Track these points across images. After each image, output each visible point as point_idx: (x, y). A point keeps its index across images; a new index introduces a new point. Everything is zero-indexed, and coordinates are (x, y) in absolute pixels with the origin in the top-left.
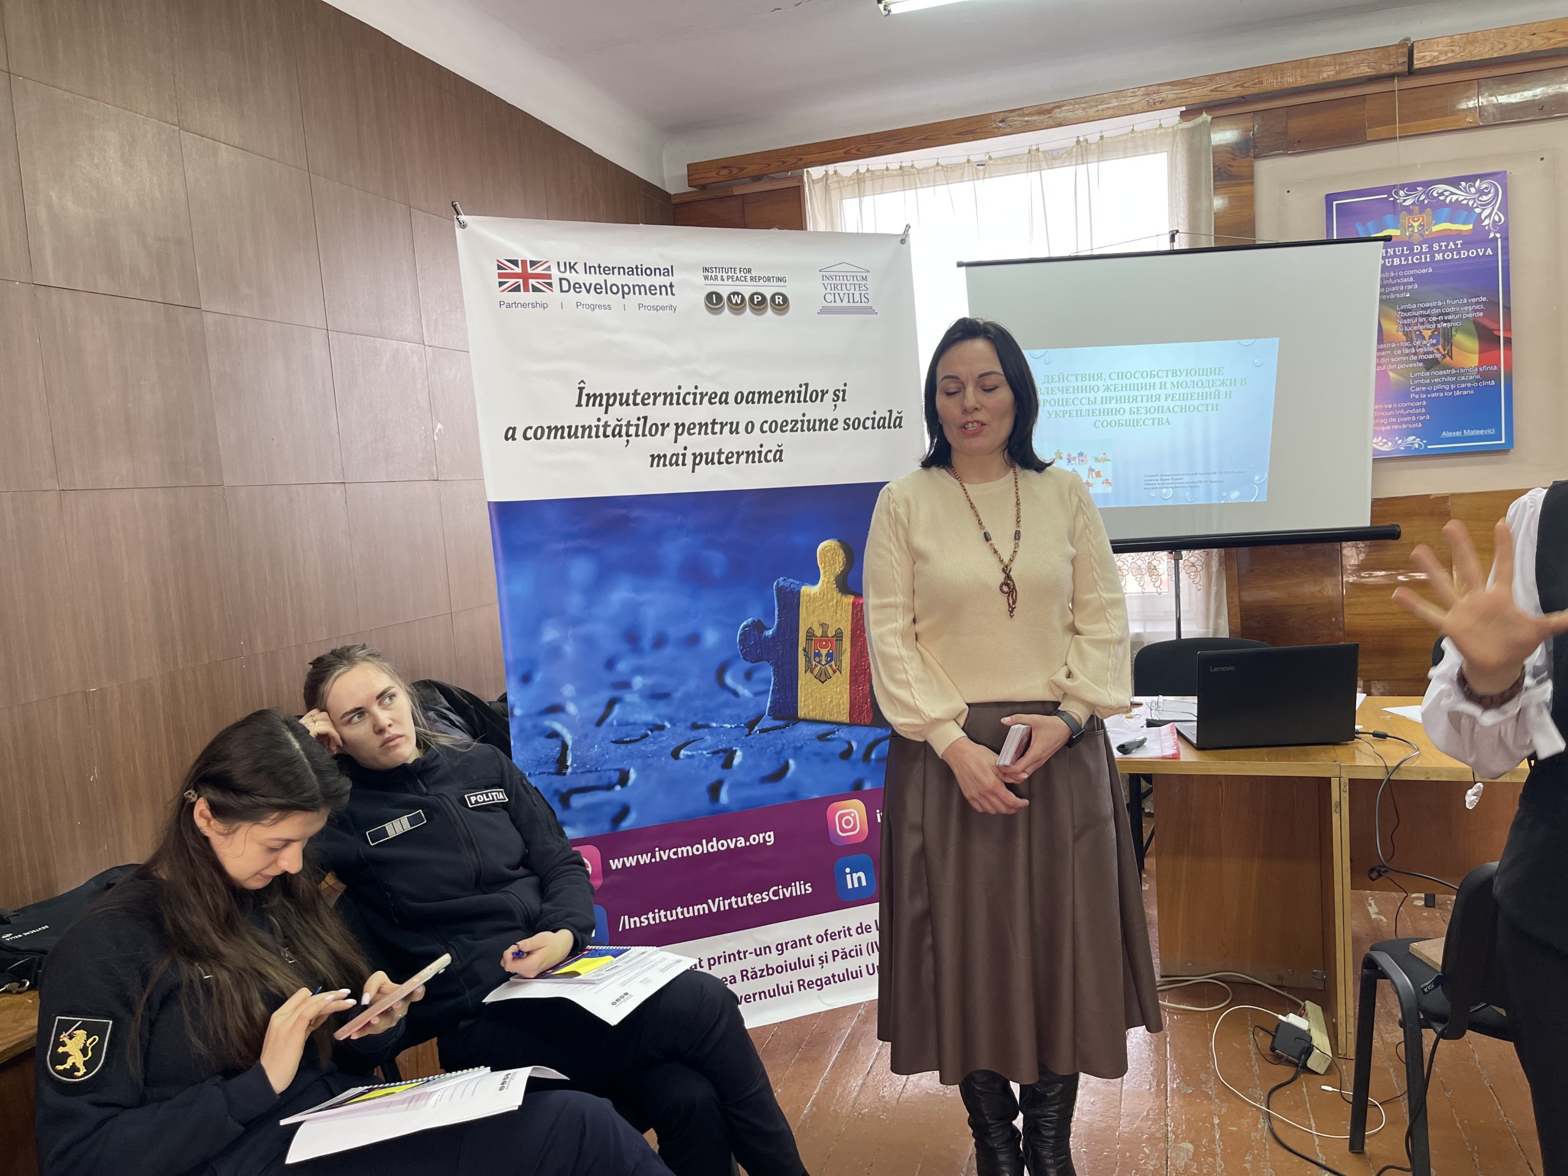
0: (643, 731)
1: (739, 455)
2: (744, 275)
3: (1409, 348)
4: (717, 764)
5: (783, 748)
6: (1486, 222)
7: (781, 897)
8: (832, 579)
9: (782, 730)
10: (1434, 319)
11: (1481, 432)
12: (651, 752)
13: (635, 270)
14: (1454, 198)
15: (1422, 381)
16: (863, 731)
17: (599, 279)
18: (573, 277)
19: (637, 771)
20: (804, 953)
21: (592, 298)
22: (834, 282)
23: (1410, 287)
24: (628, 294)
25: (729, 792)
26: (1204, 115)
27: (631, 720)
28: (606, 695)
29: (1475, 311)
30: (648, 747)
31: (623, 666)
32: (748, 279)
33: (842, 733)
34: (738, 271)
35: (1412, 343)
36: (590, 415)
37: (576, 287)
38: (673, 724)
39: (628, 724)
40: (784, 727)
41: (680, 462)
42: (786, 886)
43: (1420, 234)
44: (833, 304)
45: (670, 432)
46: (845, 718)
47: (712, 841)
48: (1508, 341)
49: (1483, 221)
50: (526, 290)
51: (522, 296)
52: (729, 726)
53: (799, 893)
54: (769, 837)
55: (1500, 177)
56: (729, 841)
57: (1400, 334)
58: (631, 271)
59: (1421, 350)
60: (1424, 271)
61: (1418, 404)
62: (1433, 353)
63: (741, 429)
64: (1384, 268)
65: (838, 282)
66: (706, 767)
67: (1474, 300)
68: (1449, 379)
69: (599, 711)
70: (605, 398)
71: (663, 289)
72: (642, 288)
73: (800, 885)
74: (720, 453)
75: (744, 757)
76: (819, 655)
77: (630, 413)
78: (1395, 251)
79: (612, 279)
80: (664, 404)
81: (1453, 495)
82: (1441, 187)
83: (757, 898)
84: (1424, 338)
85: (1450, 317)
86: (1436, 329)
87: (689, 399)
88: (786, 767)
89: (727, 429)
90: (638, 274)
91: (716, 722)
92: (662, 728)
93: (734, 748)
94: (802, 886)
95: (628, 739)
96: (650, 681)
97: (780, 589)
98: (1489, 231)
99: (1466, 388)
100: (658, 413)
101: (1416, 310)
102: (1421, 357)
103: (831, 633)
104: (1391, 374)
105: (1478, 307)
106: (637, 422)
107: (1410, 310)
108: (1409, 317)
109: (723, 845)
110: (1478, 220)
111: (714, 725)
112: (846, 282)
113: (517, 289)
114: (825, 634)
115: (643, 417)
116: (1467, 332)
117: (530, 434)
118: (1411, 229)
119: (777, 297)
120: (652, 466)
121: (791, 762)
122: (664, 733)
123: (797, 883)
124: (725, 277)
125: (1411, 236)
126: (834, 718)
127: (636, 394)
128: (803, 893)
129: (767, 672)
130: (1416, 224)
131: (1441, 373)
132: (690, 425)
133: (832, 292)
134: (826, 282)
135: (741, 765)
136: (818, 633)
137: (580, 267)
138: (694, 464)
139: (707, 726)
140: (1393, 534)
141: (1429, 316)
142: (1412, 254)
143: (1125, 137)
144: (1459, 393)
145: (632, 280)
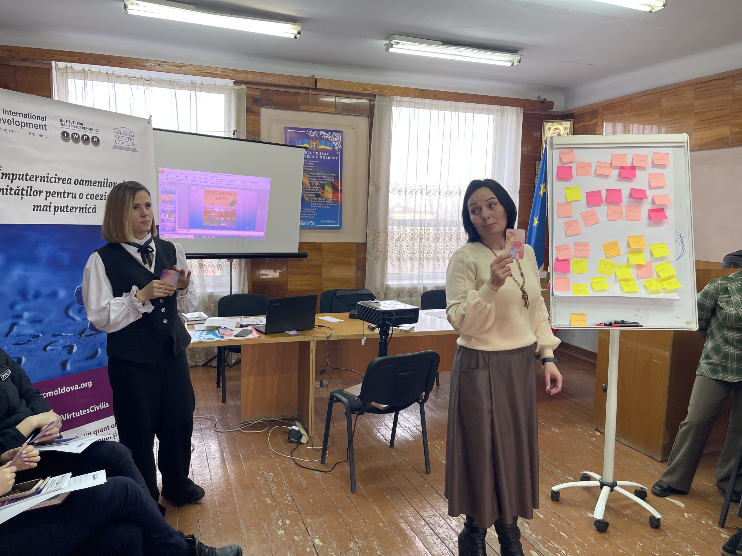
0: (29, 338)
1: (76, 208)
2: (79, 126)
3: (311, 189)
4: (65, 352)
5: (95, 344)
6: (336, 148)
7: (95, 410)
9: (95, 335)
10: (319, 179)
11: (332, 222)
12: (32, 348)
13: (28, 116)
14: (327, 137)
15: (315, 201)
17: (10, 117)
19: (25, 357)
21: (6, 126)
22: (120, 135)
23: (312, 167)
24: (24, 126)
25: (71, 366)
26: (243, 85)
27: (23, 333)
28: (10, 321)
29: (332, 179)
30: (31, 346)
31: (19, 307)
32: (81, 128)
34: (77, 123)
35: (312, 187)
36: (3, 183)
38: (44, 334)
39: (21, 335)
40: (96, 334)
41: (48, 209)
42: (97, 405)
43: (316, 148)
44: (119, 145)
45: (43, 195)
47: (63, 388)
48: (341, 191)
49: (335, 147)
52: (71, 335)
53: (103, 408)
54: (90, 384)
55: (340, 132)
56: (71, 387)
57: (309, 183)
58: (26, 116)
59: (315, 190)
60: (316, 162)
61: (314, 209)
62: (318, 192)
63: (77, 196)
64: (305, 159)
65: (121, 135)
66: (60, 354)
67: (332, 175)
68: (323, 202)
69: (7, 330)
70: (11, 175)
71: (41, 126)
72: (31, 125)
73: (104, 404)
74: (67, 207)
75: (78, 348)
77: (24, 184)
78: (307, 153)
79: (16, 118)
80: (41, 181)
81: (324, 243)
82: (323, 133)
83: (84, 412)
84: (316, 186)
85: (324, 180)
86: (320, 183)
87: (53, 180)
88: (97, 352)
89: (70, 196)
90: (29, 118)
91: (65, 333)
92: (38, 336)
93: (73, 345)
94: (105, 405)
95: (21, 343)
96: (32, 314)
98: (337, 151)
99: (328, 206)
100: (37, 185)
101: (314, 175)
102: (315, 192)
104: (305, 197)
105: (332, 177)
106: (27, 189)
107: (312, 175)
108: (311, 178)
109: (68, 389)
110: (334, 147)
111: (64, 334)
112: (125, 136)
115: (30, 187)
116: (329, 186)
118: (313, 146)
119: (94, 138)
120: (34, 210)
121: (99, 350)
122: (39, 339)
123: (102, 403)
124: (71, 125)
125: (313, 148)
127: (27, 175)
128: (105, 407)
130: (314, 144)
131: (321, 199)
132: (53, 192)
133: (119, 139)
134: (116, 135)
135: (76, 352)
138: (55, 211)
139: (61, 335)
140: (305, 256)
141: (317, 178)
142: (313, 155)
143: (212, 86)
144: (326, 207)
145: (26, 120)
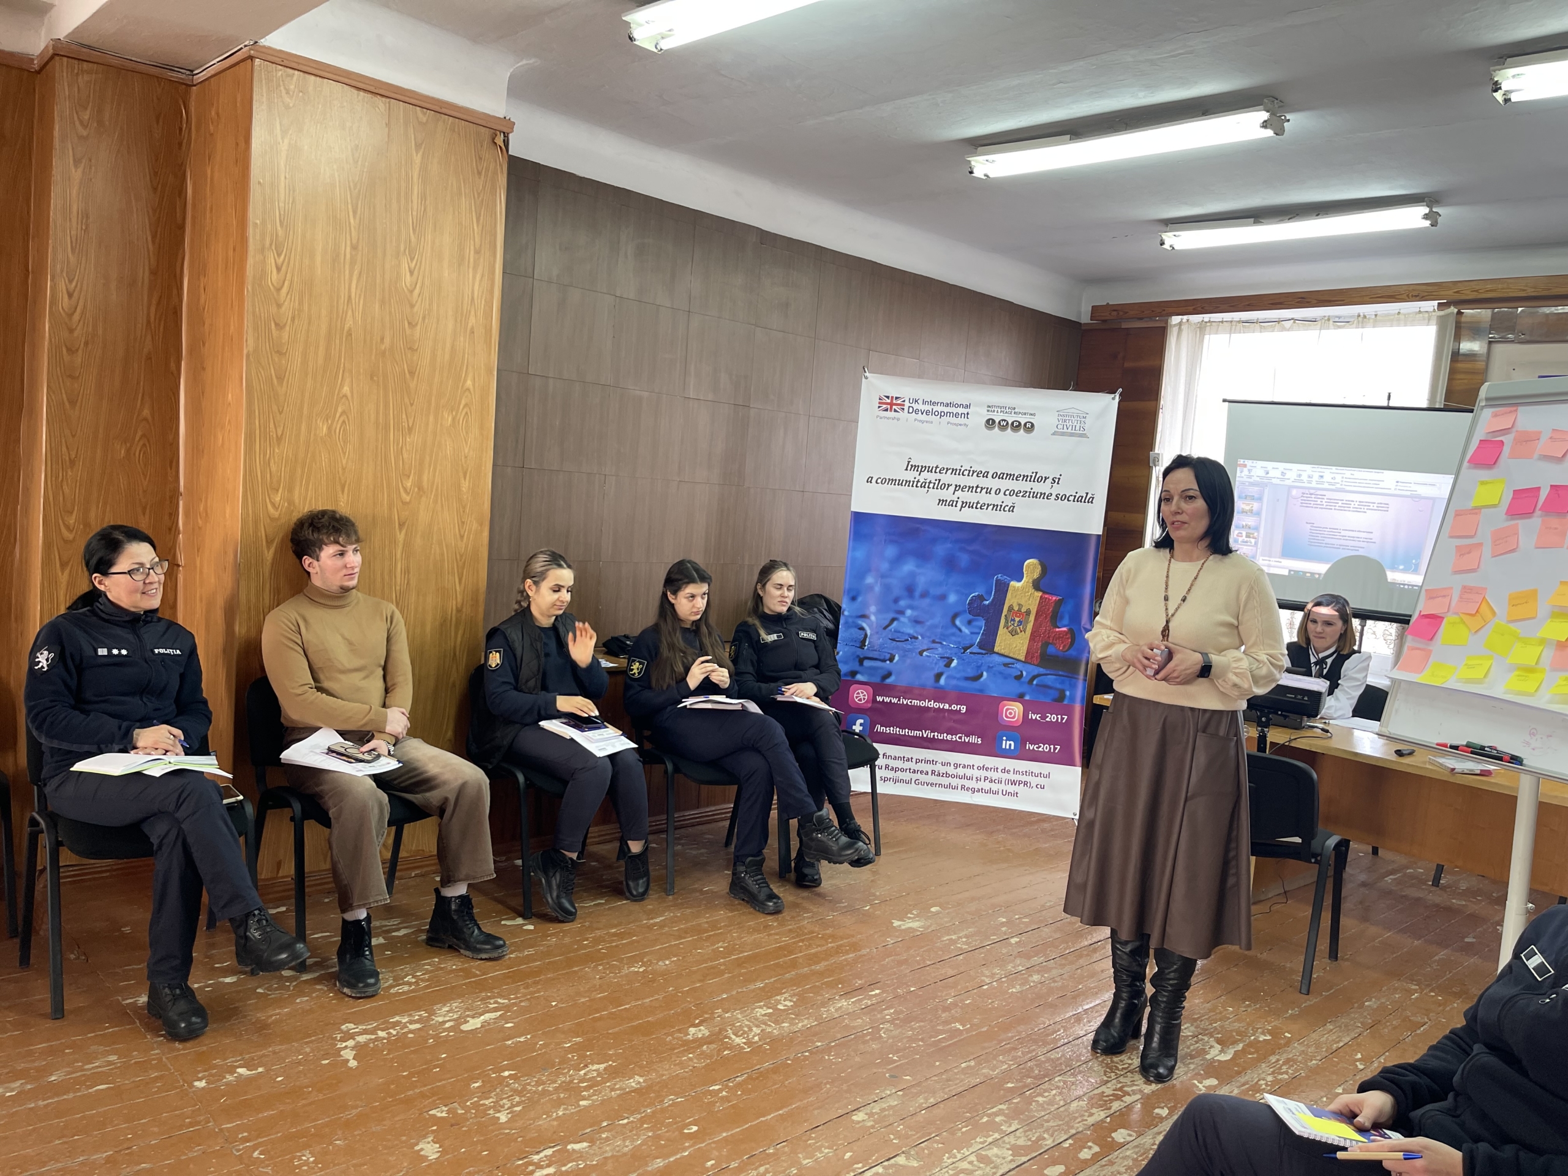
0: (906, 638)
1: (989, 505)
2: (1010, 411)
4: (942, 663)
5: (981, 665)
7: (963, 741)
8: (1031, 581)
9: (983, 655)
12: (908, 649)
13: (949, 404)
16: (1031, 667)
17: (929, 408)
18: (915, 406)
19: (899, 656)
20: (969, 772)
21: (924, 417)
22: (1065, 418)
24: (944, 416)
25: (945, 680)
26: (1452, 308)
27: (902, 631)
28: (891, 615)
30: (908, 646)
31: (902, 603)
32: (1013, 413)
33: (1019, 666)
34: (1007, 409)
36: (911, 475)
37: (916, 411)
38: (923, 638)
39: (899, 632)
40: (985, 654)
41: (954, 505)
42: (967, 736)
44: (1062, 430)
45: (952, 489)
46: (1022, 658)
47: (931, 702)
50: (891, 411)
51: (888, 414)
52: (953, 646)
53: (973, 742)
54: (963, 708)
56: (940, 704)
58: (947, 405)
63: (993, 492)
65: (1067, 418)
66: (936, 664)
69: (887, 622)
70: (920, 467)
71: (963, 415)
72: (951, 414)
73: (975, 737)
74: (978, 503)
75: (958, 664)
76: (1014, 620)
77: (932, 477)
79: (936, 408)
80: (952, 474)
83: (949, 737)
87: (966, 473)
88: (981, 675)
89: (985, 490)
90: (951, 407)
91: (946, 642)
92: (917, 638)
93: (953, 658)
94: (976, 739)
95: (898, 640)
96: (915, 613)
97: (997, 580)
100: (946, 478)
103: (1024, 610)
106: (935, 482)
109: (936, 705)
111: (945, 644)
112: (1072, 418)
113: (887, 410)
114: (1019, 610)
115: (939, 480)
117: (879, 481)
119: (1028, 424)
120: (939, 505)
121: (985, 673)
122: (917, 641)
123: (973, 736)
124: (999, 411)
126: (1015, 656)
128: (976, 742)
129: (981, 623)
132: (963, 487)
133: (1062, 423)
134: (1059, 418)
135: (955, 668)
136: (1016, 608)
137: (920, 402)
138: (962, 507)
139: (941, 643)
145: (946, 409)
